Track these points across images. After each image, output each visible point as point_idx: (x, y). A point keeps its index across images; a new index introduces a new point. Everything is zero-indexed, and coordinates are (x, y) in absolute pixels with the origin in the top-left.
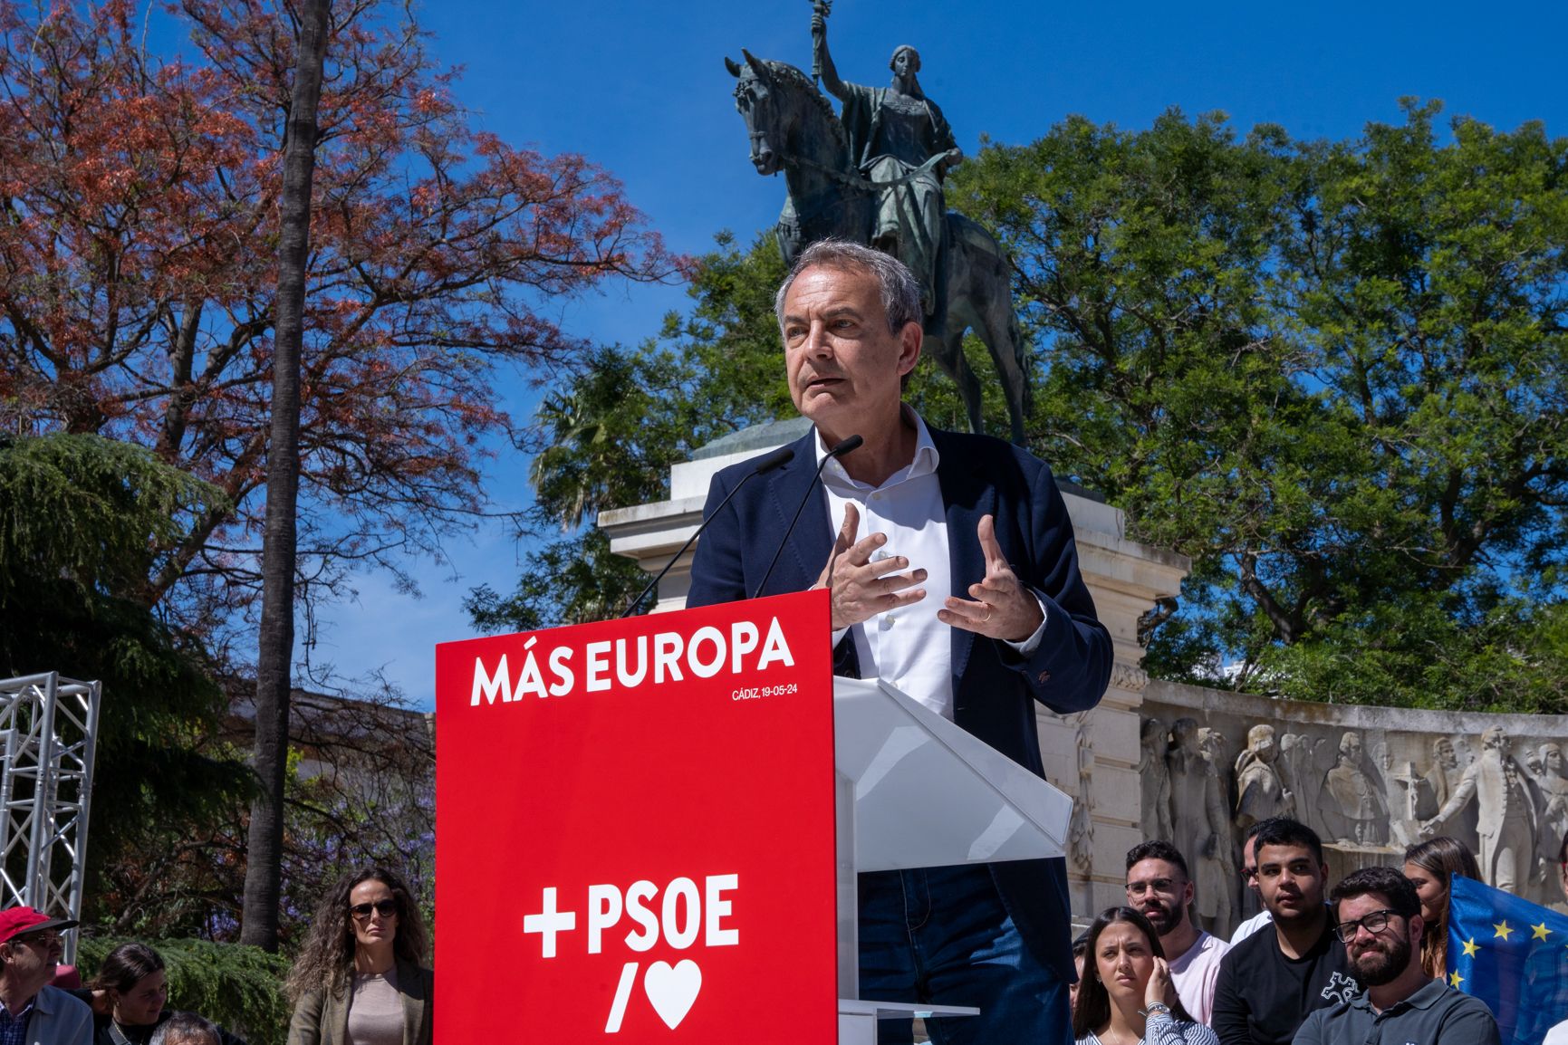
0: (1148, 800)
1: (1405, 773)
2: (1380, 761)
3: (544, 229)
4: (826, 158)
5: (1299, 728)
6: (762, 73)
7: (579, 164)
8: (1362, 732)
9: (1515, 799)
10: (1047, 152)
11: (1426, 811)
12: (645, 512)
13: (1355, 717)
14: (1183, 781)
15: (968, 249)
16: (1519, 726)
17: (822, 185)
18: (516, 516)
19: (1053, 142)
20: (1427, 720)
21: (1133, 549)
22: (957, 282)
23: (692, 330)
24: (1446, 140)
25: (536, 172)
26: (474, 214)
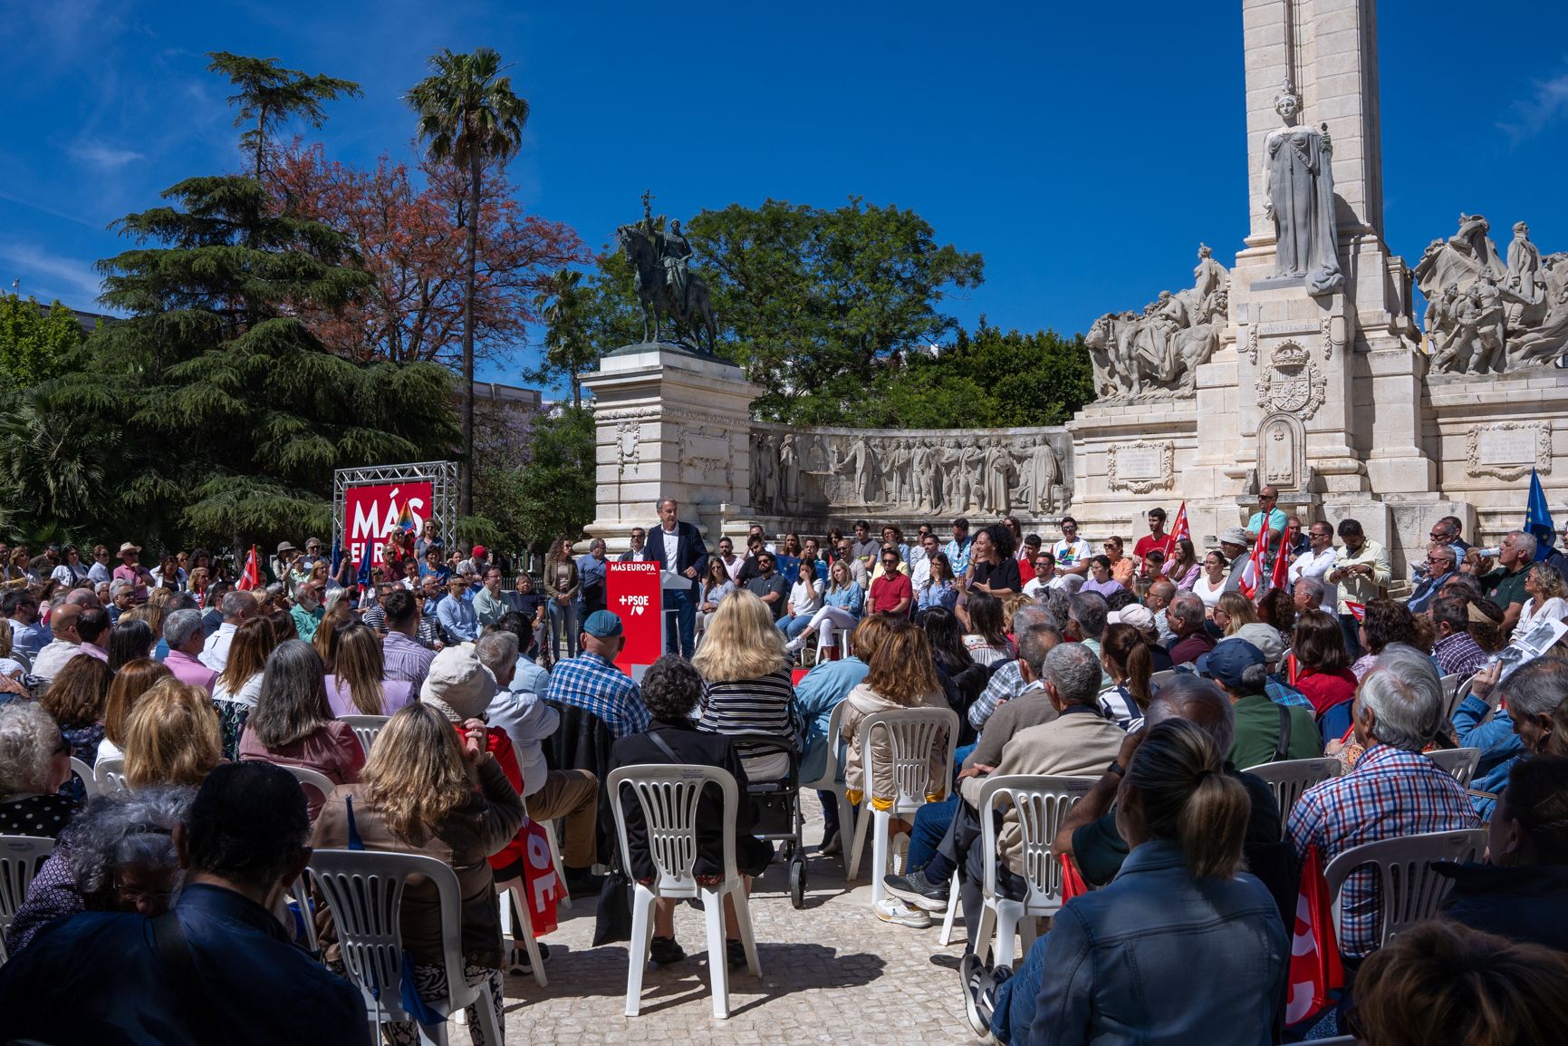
0: (752, 460)
1: (835, 448)
2: (827, 445)
3: (549, 246)
4: (650, 259)
5: (801, 435)
6: (629, 234)
7: (562, 226)
8: (821, 436)
9: (867, 455)
10: (725, 216)
11: (841, 460)
12: (592, 375)
13: (819, 430)
14: (763, 454)
15: (695, 286)
16: (870, 433)
17: (649, 268)
18: (540, 346)
19: (727, 212)
20: (843, 431)
21: (747, 384)
22: (692, 297)
23: (599, 280)
24: (864, 211)
25: (547, 228)
26: (525, 243)
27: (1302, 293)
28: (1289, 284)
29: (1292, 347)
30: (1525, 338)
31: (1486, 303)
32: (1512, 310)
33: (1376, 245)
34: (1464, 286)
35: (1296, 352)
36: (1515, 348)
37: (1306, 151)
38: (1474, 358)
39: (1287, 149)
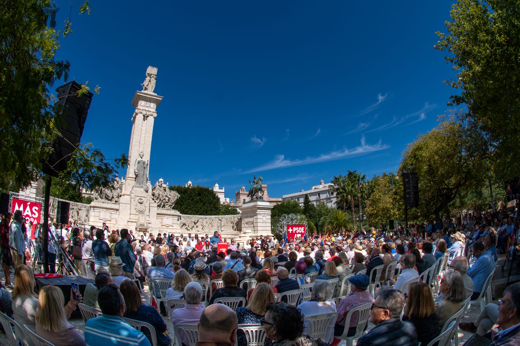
27: (142, 189)
28: (140, 187)
29: (141, 199)
30: (168, 203)
31: (164, 197)
32: (167, 199)
33: (150, 183)
34: (161, 193)
35: (142, 200)
36: (167, 205)
37: (144, 164)
38: (162, 206)
39: (141, 163)
